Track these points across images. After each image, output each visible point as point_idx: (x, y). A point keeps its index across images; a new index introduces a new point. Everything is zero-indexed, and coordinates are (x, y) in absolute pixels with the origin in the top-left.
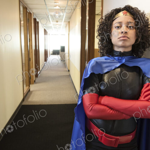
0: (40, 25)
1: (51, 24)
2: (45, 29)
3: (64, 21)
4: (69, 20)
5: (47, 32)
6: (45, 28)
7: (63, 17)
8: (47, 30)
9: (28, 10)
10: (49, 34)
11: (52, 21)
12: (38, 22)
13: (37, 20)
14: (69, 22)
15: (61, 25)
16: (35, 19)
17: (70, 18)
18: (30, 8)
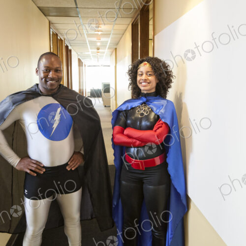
0: (73, 53)
1: (89, 52)
2: (79, 59)
3: (109, 48)
4: (115, 47)
5: (82, 63)
6: (79, 57)
7: (107, 44)
8: (82, 60)
9: (59, 38)
10: (85, 66)
11: (91, 48)
12: (70, 51)
13: (70, 48)
14: (116, 49)
15: (104, 53)
16: (67, 47)
17: (117, 44)
18: (61, 34)
